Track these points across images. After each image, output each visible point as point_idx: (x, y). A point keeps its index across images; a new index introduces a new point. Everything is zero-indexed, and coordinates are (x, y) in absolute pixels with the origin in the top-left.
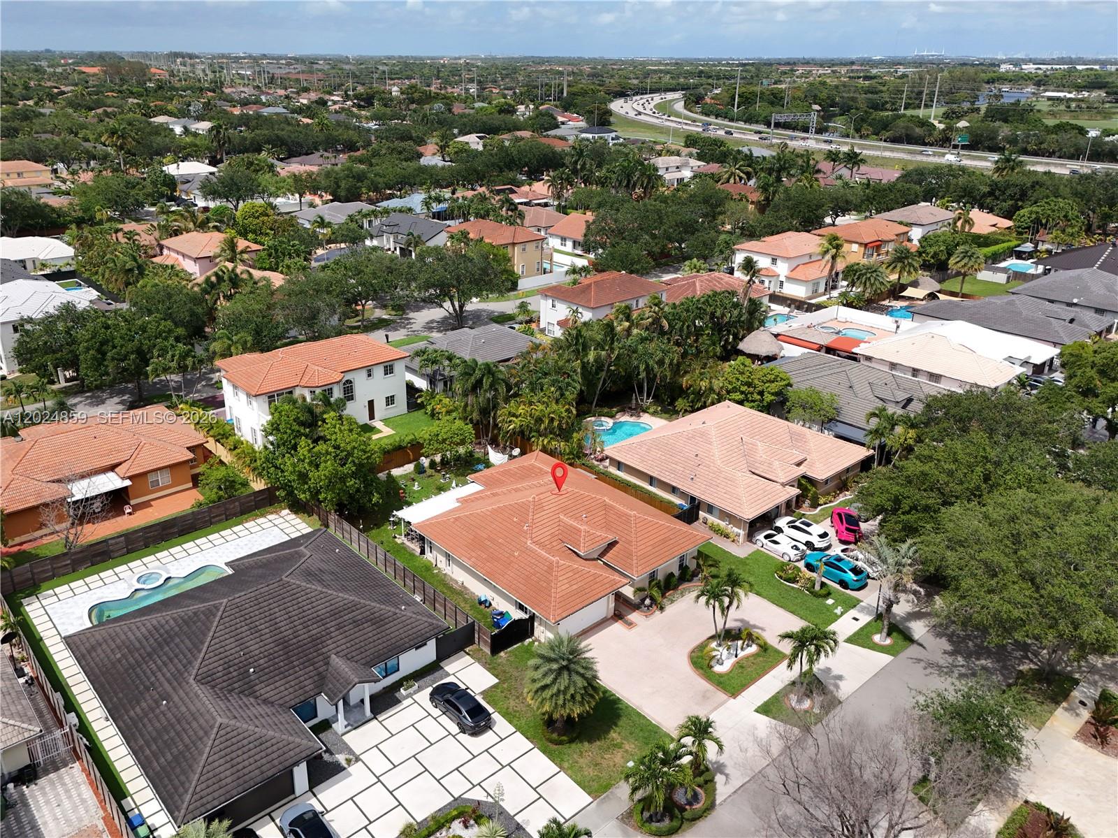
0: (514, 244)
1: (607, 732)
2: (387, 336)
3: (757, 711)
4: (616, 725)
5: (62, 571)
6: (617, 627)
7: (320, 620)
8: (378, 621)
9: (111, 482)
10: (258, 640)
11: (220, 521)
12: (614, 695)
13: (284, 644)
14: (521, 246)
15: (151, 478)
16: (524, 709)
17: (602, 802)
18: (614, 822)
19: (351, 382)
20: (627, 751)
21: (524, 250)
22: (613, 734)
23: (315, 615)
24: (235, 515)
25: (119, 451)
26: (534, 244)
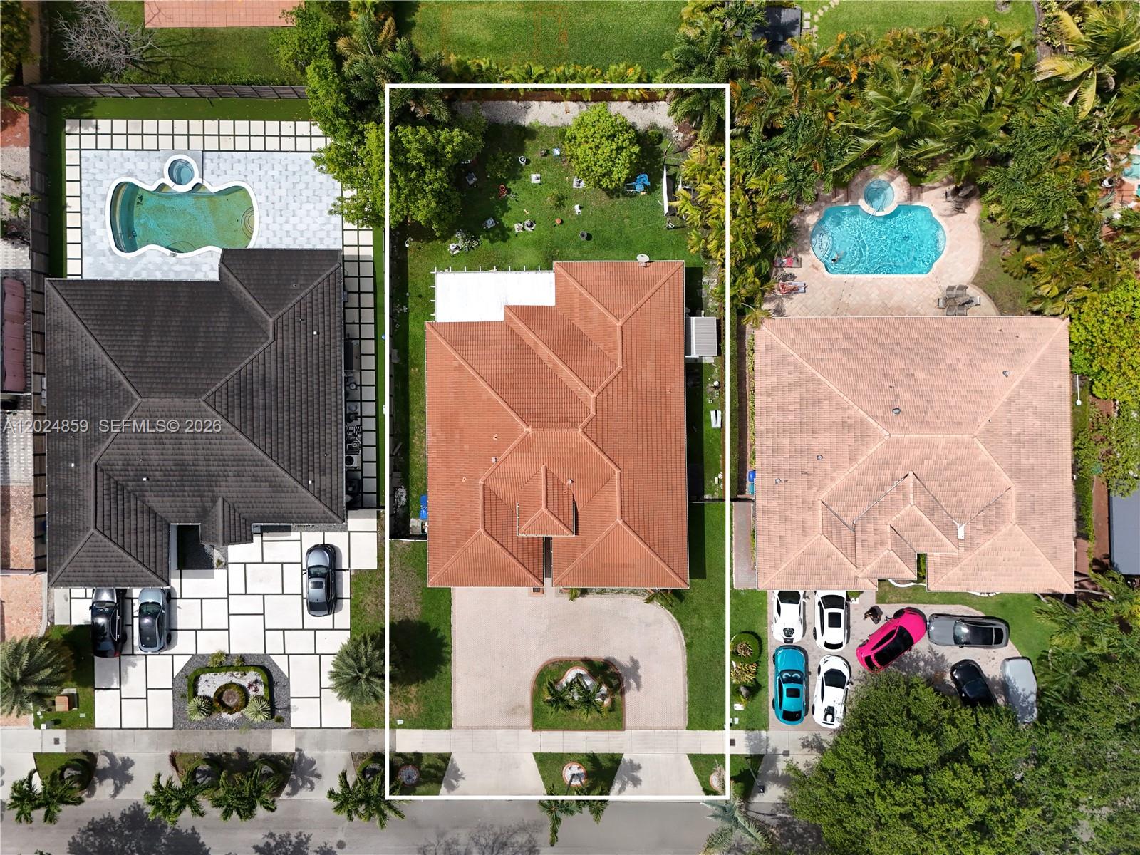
1: (410, 683)
3: (535, 755)
4: (424, 681)
7: (223, 461)
8: (276, 485)
10: (160, 452)
12: (450, 653)
13: (182, 466)
16: (372, 612)
17: (354, 733)
18: (348, 754)
20: (407, 710)
22: (413, 689)
23: (219, 452)
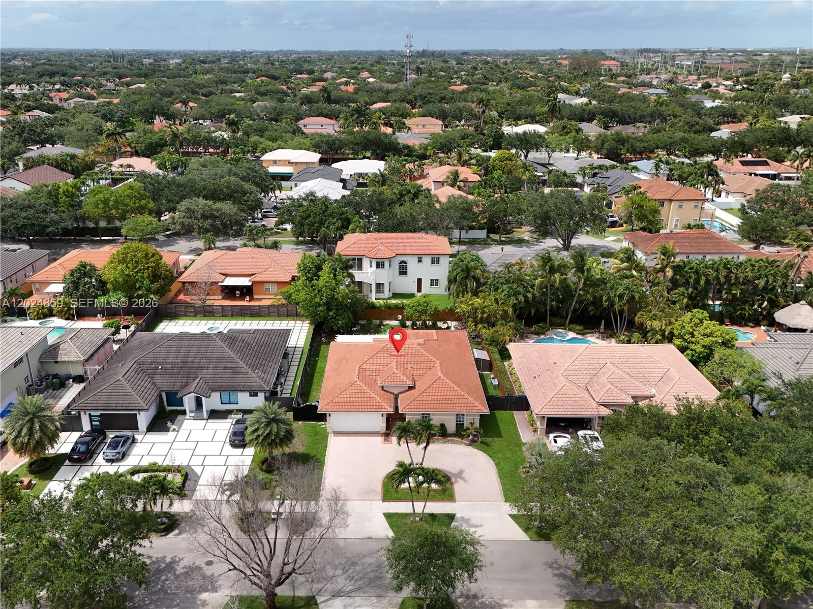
0: (671, 200)
2: (502, 249)
3: (384, 514)
5: (189, 314)
6: (380, 439)
8: (236, 372)
9: (245, 282)
10: (176, 356)
11: (274, 316)
13: (184, 363)
14: (678, 203)
15: (267, 286)
19: (406, 263)
21: (680, 206)
24: (283, 316)
25: (258, 268)
26: (694, 203)
